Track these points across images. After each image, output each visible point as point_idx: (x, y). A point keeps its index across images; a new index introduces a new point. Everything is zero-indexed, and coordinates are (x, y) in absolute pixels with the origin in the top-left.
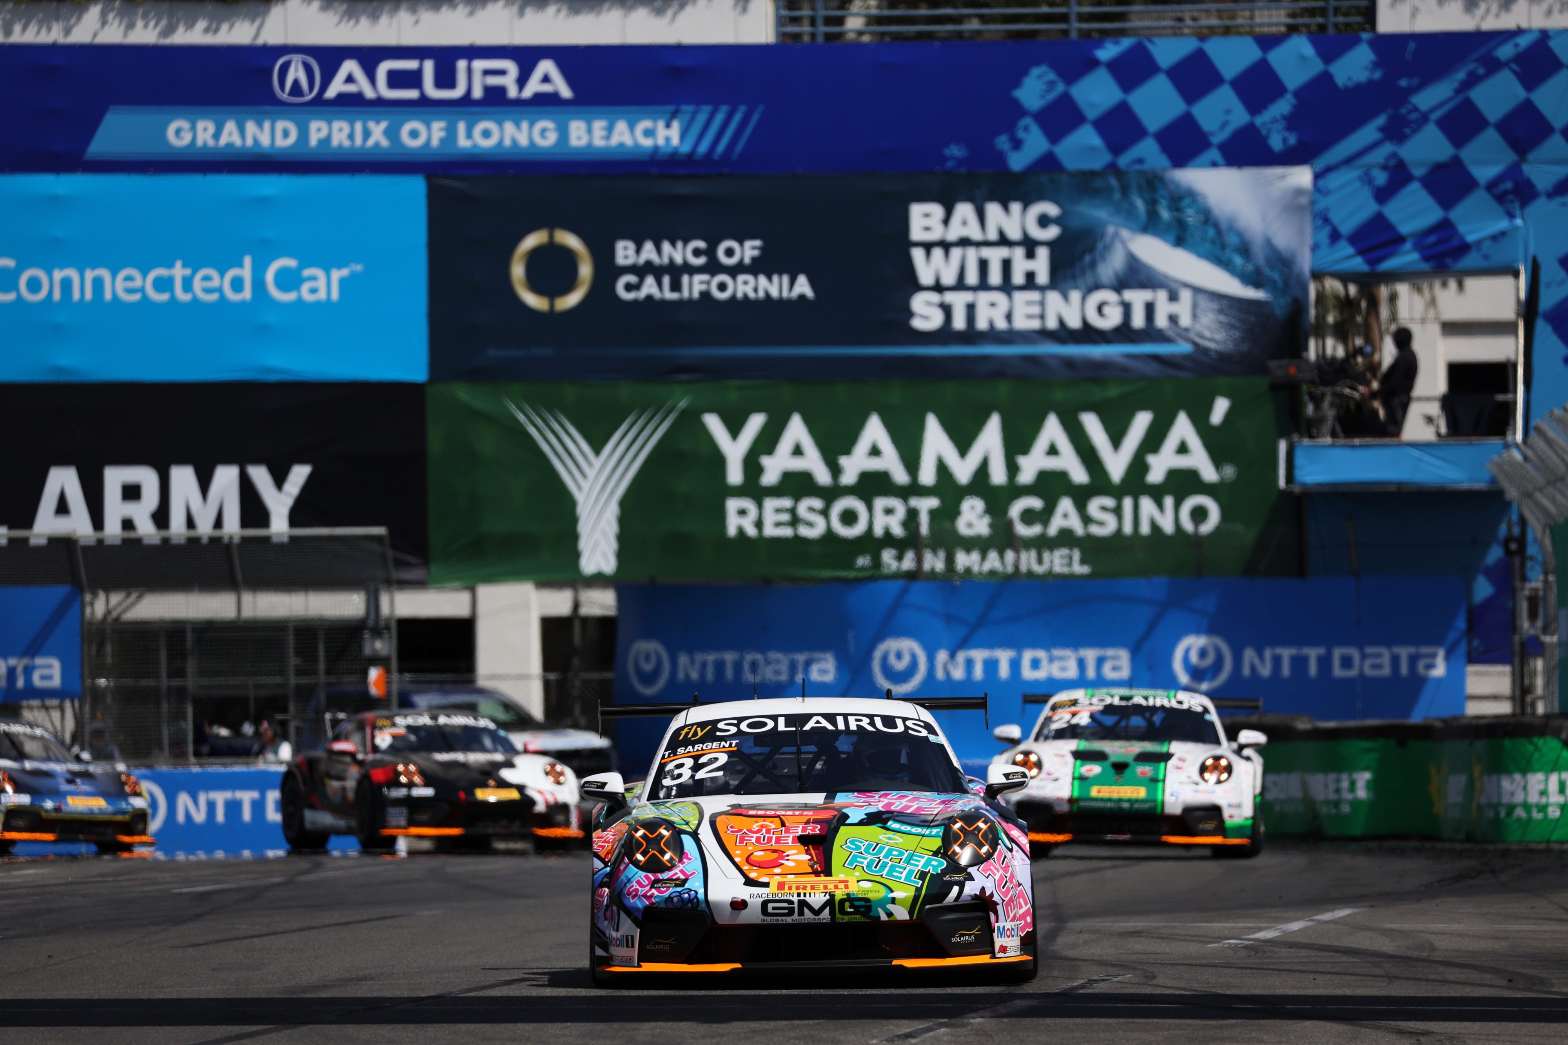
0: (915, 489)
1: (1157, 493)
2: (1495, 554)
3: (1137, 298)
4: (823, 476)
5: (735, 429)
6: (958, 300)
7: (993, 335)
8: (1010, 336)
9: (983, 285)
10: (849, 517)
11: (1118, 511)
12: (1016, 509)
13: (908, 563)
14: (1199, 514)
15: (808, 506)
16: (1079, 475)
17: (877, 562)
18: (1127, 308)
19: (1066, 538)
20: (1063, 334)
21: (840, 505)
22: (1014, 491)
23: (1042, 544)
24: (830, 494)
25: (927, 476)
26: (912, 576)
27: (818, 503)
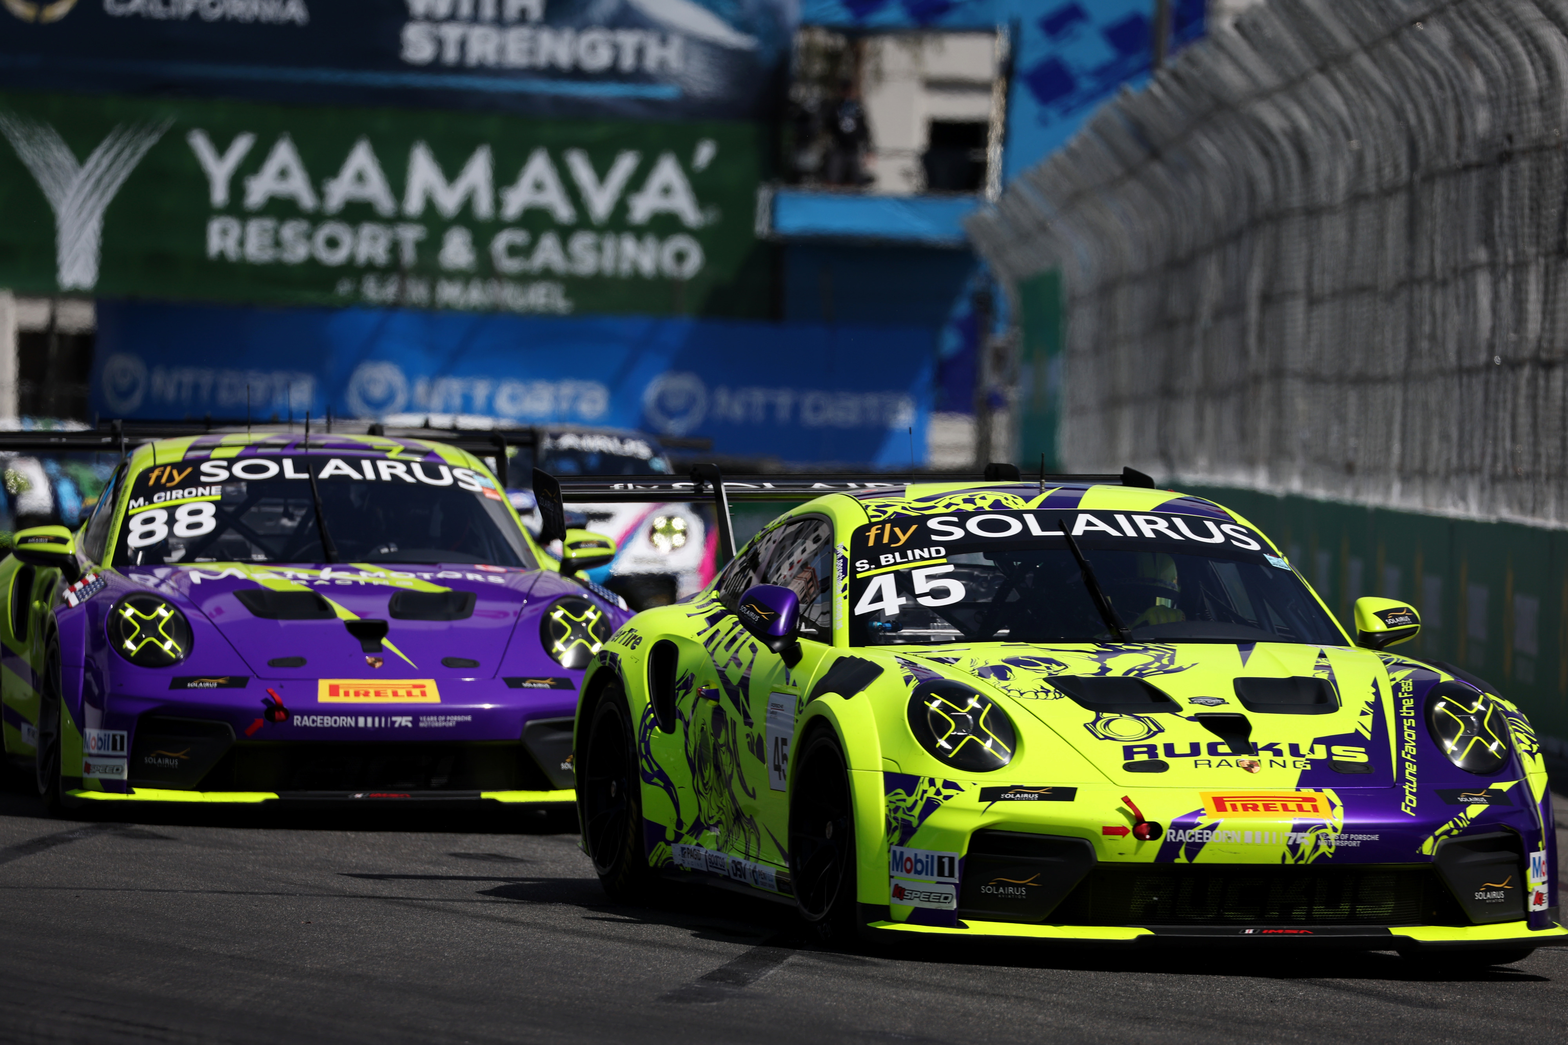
0: (399, 218)
1: (639, 232)
2: (962, 308)
3: (628, 40)
4: (307, 200)
5: (221, 147)
6: (452, 33)
7: (481, 69)
8: (500, 71)
9: (475, 19)
10: (332, 243)
11: (599, 248)
12: (501, 241)
13: (390, 291)
14: (680, 257)
15: (290, 231)
16: (564, 212)
17: (357, 291)
18: (616, 48)
19: (547, 275)
20: (552, 72)
21: (327, 230)
22: (498, 224)
23: (524, 279)
24: (317, 218)
25: (414, 204)
26: (394, 307)
27: (302, 226)
